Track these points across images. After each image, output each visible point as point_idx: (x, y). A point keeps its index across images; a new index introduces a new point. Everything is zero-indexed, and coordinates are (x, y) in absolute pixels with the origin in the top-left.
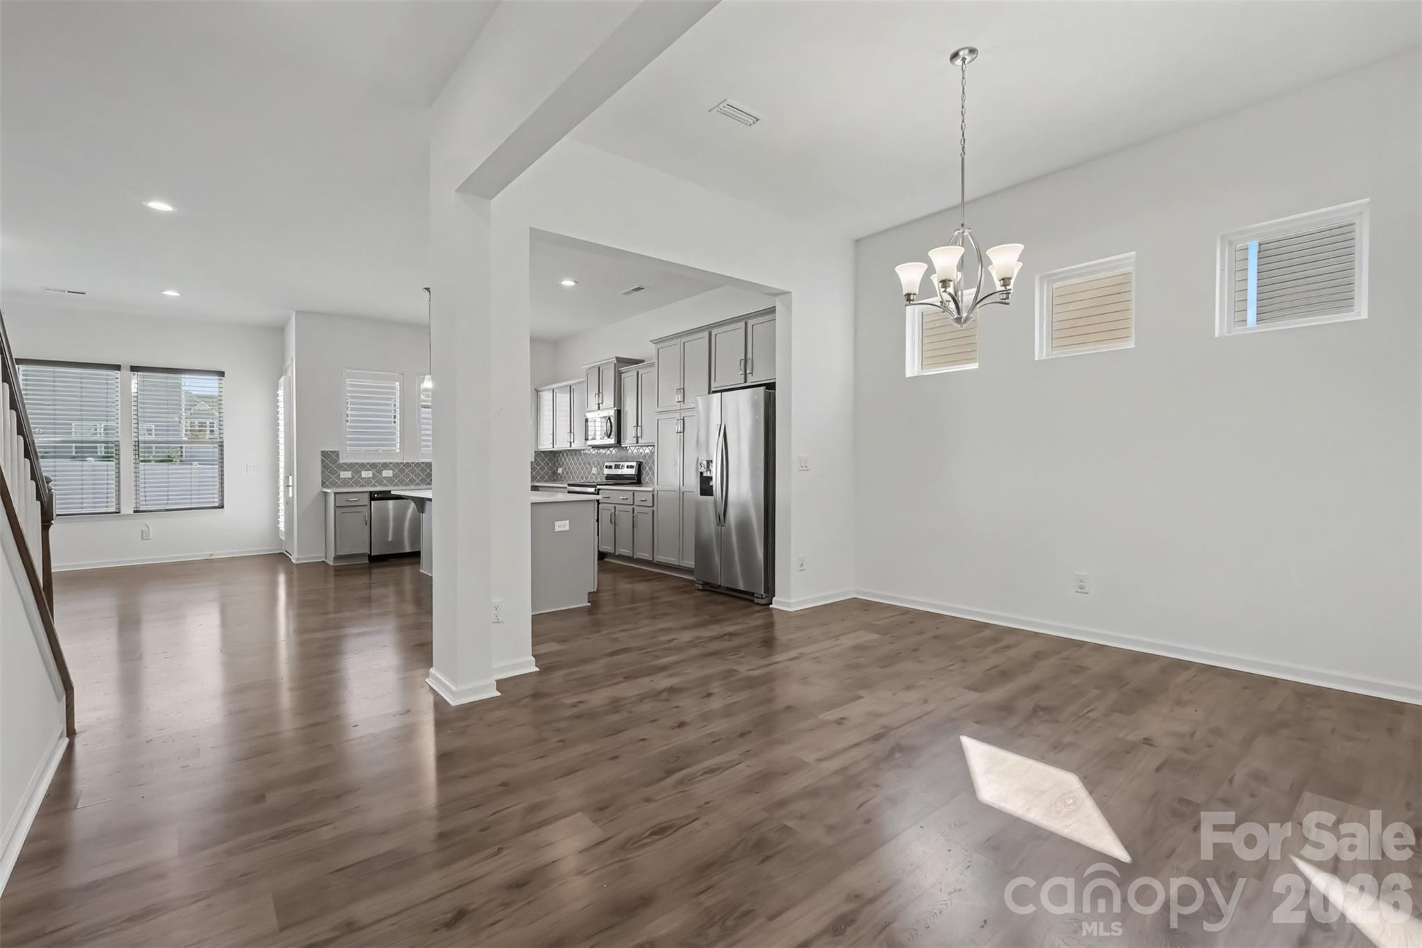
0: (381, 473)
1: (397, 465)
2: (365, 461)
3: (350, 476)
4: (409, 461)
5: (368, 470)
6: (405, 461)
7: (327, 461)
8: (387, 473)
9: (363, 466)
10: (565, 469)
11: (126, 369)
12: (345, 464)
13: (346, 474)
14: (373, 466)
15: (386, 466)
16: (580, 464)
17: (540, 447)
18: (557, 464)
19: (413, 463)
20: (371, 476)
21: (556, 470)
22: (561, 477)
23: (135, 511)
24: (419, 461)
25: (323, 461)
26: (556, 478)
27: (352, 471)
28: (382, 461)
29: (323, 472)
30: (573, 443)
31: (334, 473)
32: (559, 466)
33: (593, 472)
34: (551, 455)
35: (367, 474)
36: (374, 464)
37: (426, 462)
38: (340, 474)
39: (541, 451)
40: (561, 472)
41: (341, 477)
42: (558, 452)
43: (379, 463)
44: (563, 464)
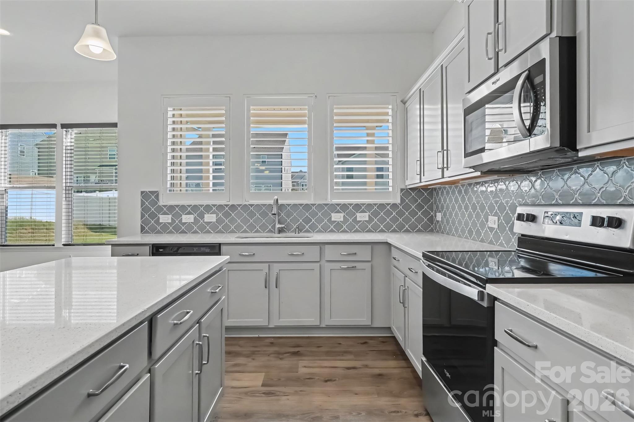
0: (203, 218)
1: (221, 207)
2: (186, 203)
3: (170, 221)
4: (235, 204)
5: (189, 213)
6: (231, 203)
7: (147, 203)
8: (210, 218)
9: (183, 209)
10: (445, 215)
11: (59, 127)
12: (165, 206)
13: (165, 219)
14: (195, 208)
15: (208, 208)
16: (466, 208)
17: (408, 183)
18: (435, 207)
19: (239, 205)
20: (192, 220)
21: (434, 215)
22: (440, 227)
23: (64, 245)
24: (247, 203)
25: (143, 203)
26: (434, 229)
27: (173, 216)
28: (205, 202)
29: (142, 216)
30: (447, 170)
31: (153, 216)
32: (438, 210)
33: (490, 224)
34: (426, 194)
35: (188, 219)
36: (195, 206)
37: (256, 204)
38: (159, 218)
39: (409, 189)
40: (440, 220)
41: (161, 221)
42: (435, 189)
43: (202, 206)
44: (442, 207)
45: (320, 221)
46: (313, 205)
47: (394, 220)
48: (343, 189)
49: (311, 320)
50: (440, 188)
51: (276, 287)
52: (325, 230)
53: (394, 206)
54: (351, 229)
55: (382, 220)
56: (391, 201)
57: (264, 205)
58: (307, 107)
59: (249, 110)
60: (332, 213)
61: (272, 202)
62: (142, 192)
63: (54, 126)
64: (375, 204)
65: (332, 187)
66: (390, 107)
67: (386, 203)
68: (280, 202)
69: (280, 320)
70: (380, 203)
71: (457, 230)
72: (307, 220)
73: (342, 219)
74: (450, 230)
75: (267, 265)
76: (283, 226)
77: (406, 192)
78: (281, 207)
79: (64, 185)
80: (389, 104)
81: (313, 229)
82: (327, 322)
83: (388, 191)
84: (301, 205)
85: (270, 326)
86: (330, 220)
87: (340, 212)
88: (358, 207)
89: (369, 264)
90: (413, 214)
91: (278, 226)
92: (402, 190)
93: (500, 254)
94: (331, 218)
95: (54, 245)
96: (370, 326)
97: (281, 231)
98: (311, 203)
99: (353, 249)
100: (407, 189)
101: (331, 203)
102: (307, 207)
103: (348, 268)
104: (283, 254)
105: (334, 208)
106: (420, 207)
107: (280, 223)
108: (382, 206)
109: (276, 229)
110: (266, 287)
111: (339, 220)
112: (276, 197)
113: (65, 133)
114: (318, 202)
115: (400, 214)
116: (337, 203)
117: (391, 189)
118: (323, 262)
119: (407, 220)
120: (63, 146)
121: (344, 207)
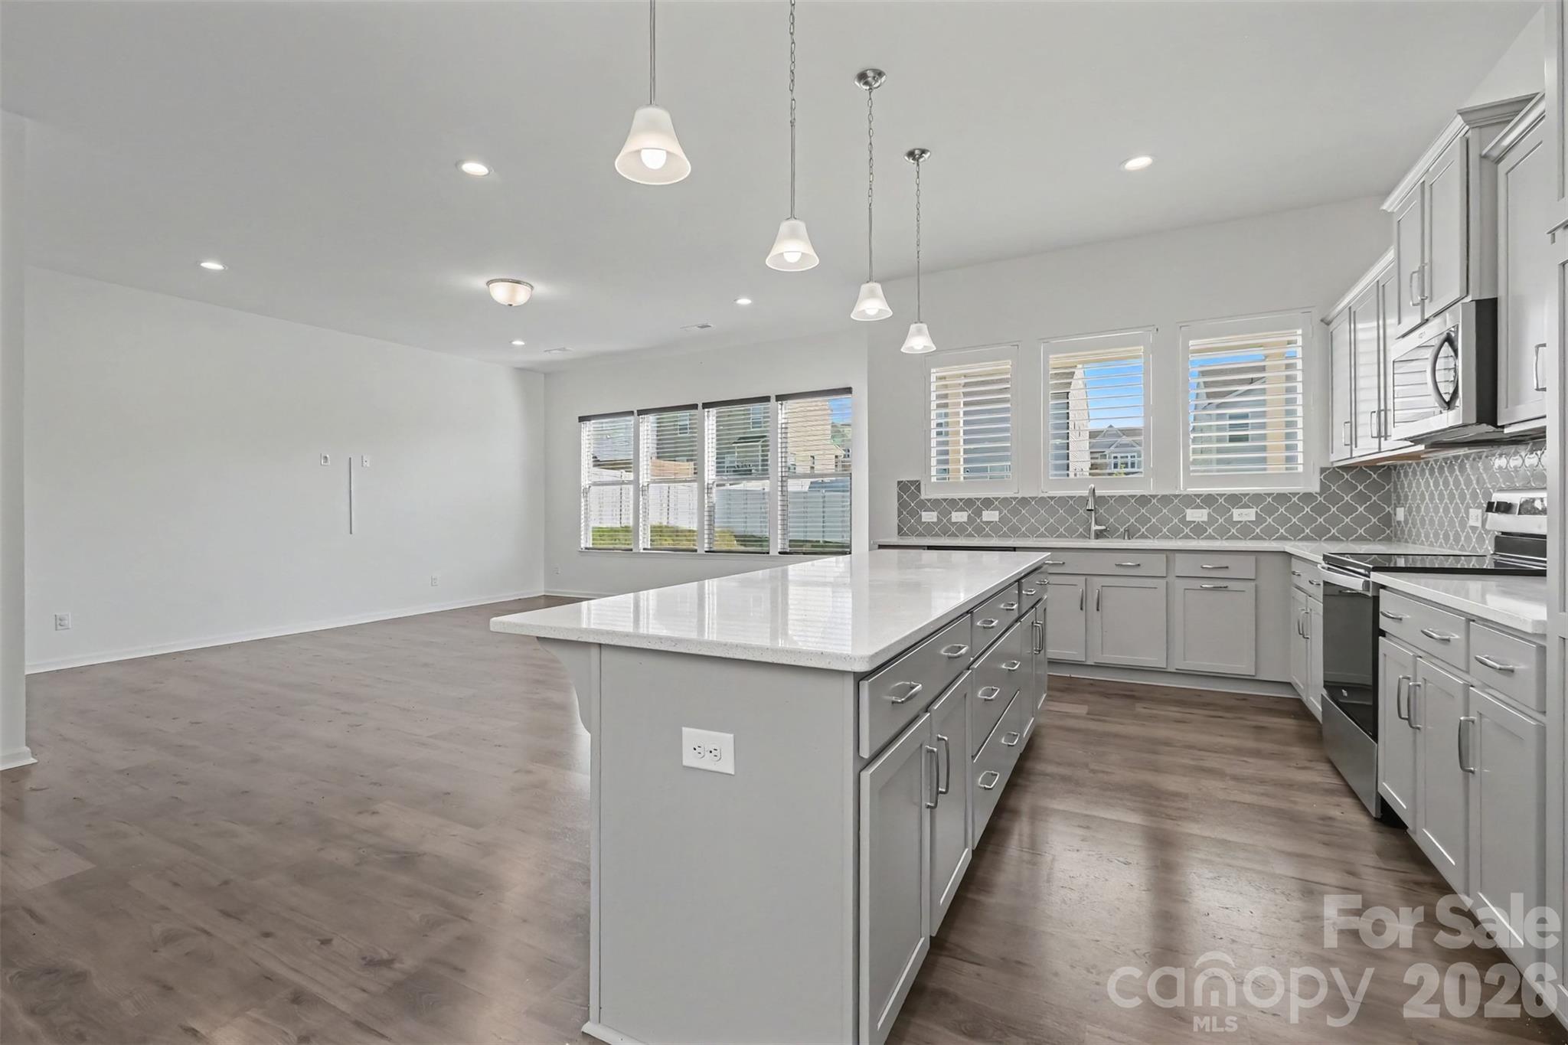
0: (980, 515)
1: (1005, 501)
2: (957, 495)
3: (935, 520)
4: (1027, 496)
5: (962, 510)
6: (1020, 496)
7: (905, 497)
8: (990, 516)
9: (953, 503)
10: (1410, 511)
11: (773, 399)
12: (929, 500)
13: (930, 517)
14: (969, 503)
15: (988, 503)
16: (1441, 497)
17: (1333, 458)
18: (1394, 497)
19: (1033, 498)
20: (965, 519)
21: (1392, 512)
22: (1403, 532)
23: (780, 553)
24: (1045, 495)
25: (900, 497)
26: (1393, 535)
27: (939, 512)
28: (983, 495)
29: (900, 513)
30: (1386, 439)
31: (914, 513)
32: (1398, 504)
33: (1472, 522)
34: (1375, 476)
35: (959, 517)
36: (970, 500)
37: (1058, 495)
38: (921, 515)
39: (1339, 467)
40: (1402, 519)
41: (923, 520)
42: (1395, 467)
43: (978, 499)
44: (1406, 497)
45: (1165, 521)
46: (1154, 497)
47: (1308, 520)
48: (1218, 471)
49: (1154, 658)
50: (1402, 466)
51: (1098, 610)
52: (1175, 533)
53: (1307, 497)
54: (1223, 533)
55: (1283, 521)
56: (1301, 489)
57: (1071, 498)
58: (1142, 347)
59: (1046, 361)
60: (1187, 508)
61: (1085, 493)
62: (899, 483)
63: (766, 399)
64: (1269, 495)
65: (1186, 468)
66: (1300, 332)
67: (1290, 491)
68: (1098, 493)
69: (1104, 655)
70: (1254, 493)
71: (1427, 536)
72: (1143, 520)
73: (1205, 519)
74: (1418, 535)
75: (1084, 578)
76: (1103, 527)
77: (1332, 474)
78: (1100, 501)
79: (780, 474)
80: (1298, 328)
81: (1154, 532)
82: (1179, 664)
83: (1295, 471)
84: (1133, 496)
85: (1089, 663)
86: (1183, 520)
87: (1202, 508)
88: (1235, 500)
89: (1253, 584)
90: (1348, 510)
91: (1095, 528)
92: (1323, 470)
93: (1450, 561)
94: (1185, 516)
95: (768, 553)
96: (1253, 678)
97: (1099, 535)
98: (1150, 494)
99: (1224, 560)
100: (1334, 468)
101: (1185, 493)
102: (1143, 500)
103: (1215, 588)
104: (1107, 563)
105: (1190, 501)
106: (1362, 498)
107: (1097, 523)
108: (1282, 498)
109: (1093, 534)
110: (1082, 609)
111: (1200, 520)
112: (1093, 486)
113: (780, 406)
114: (1161, 492)
115: (1320, 510)
116: (1243, 492)
117: (1300, 469)
118: (1171, 579)
119: (1334, 521)
120: (777, 423)
121: (1209, 500)
